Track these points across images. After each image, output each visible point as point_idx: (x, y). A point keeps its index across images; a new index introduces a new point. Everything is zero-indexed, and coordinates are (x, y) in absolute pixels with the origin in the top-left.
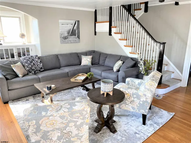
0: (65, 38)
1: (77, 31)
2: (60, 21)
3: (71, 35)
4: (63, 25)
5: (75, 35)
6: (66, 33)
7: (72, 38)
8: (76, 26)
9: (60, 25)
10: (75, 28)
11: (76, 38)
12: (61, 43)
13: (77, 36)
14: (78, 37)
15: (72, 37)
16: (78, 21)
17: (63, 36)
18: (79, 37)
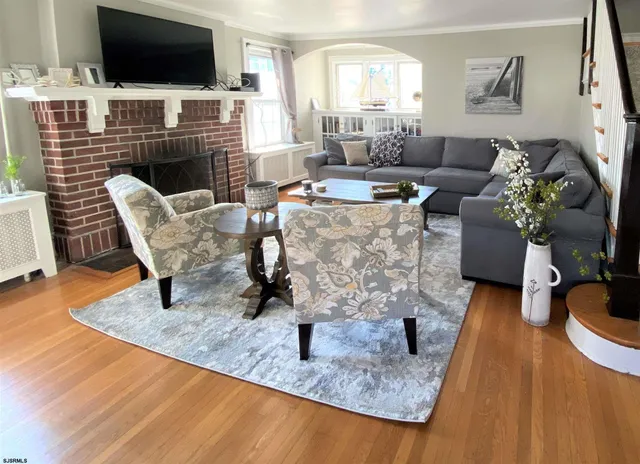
0: (478, 101)
1: (513, 84)
2: (468, 62)
3: (494, 94)
4: (476, 72)
5: (507, 95)
6: (482, 89)
7: (497, 102)
8: (510, 71)
9: (468, 72)
10: (508, 75)
11: (509, 102)
12: (467, 112)
13: (511, 96)
14: (514, 99)
15: (496, 98)
16: (518, 58)
17: (471, 97)
18: (518, 99)
